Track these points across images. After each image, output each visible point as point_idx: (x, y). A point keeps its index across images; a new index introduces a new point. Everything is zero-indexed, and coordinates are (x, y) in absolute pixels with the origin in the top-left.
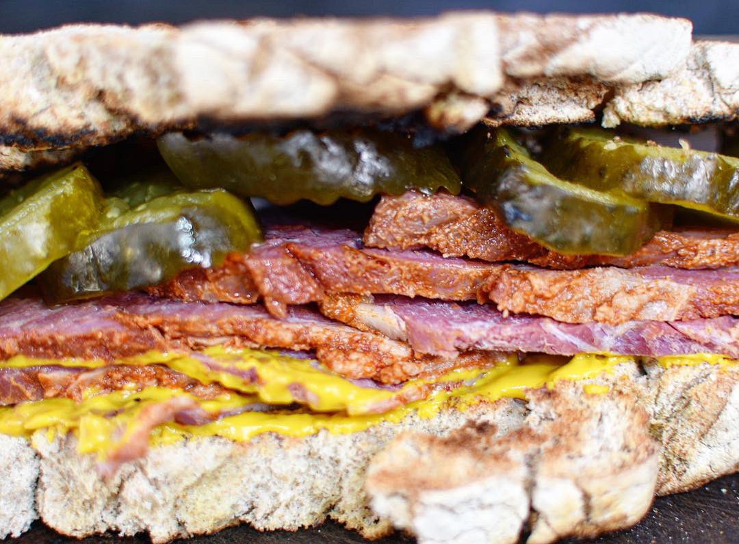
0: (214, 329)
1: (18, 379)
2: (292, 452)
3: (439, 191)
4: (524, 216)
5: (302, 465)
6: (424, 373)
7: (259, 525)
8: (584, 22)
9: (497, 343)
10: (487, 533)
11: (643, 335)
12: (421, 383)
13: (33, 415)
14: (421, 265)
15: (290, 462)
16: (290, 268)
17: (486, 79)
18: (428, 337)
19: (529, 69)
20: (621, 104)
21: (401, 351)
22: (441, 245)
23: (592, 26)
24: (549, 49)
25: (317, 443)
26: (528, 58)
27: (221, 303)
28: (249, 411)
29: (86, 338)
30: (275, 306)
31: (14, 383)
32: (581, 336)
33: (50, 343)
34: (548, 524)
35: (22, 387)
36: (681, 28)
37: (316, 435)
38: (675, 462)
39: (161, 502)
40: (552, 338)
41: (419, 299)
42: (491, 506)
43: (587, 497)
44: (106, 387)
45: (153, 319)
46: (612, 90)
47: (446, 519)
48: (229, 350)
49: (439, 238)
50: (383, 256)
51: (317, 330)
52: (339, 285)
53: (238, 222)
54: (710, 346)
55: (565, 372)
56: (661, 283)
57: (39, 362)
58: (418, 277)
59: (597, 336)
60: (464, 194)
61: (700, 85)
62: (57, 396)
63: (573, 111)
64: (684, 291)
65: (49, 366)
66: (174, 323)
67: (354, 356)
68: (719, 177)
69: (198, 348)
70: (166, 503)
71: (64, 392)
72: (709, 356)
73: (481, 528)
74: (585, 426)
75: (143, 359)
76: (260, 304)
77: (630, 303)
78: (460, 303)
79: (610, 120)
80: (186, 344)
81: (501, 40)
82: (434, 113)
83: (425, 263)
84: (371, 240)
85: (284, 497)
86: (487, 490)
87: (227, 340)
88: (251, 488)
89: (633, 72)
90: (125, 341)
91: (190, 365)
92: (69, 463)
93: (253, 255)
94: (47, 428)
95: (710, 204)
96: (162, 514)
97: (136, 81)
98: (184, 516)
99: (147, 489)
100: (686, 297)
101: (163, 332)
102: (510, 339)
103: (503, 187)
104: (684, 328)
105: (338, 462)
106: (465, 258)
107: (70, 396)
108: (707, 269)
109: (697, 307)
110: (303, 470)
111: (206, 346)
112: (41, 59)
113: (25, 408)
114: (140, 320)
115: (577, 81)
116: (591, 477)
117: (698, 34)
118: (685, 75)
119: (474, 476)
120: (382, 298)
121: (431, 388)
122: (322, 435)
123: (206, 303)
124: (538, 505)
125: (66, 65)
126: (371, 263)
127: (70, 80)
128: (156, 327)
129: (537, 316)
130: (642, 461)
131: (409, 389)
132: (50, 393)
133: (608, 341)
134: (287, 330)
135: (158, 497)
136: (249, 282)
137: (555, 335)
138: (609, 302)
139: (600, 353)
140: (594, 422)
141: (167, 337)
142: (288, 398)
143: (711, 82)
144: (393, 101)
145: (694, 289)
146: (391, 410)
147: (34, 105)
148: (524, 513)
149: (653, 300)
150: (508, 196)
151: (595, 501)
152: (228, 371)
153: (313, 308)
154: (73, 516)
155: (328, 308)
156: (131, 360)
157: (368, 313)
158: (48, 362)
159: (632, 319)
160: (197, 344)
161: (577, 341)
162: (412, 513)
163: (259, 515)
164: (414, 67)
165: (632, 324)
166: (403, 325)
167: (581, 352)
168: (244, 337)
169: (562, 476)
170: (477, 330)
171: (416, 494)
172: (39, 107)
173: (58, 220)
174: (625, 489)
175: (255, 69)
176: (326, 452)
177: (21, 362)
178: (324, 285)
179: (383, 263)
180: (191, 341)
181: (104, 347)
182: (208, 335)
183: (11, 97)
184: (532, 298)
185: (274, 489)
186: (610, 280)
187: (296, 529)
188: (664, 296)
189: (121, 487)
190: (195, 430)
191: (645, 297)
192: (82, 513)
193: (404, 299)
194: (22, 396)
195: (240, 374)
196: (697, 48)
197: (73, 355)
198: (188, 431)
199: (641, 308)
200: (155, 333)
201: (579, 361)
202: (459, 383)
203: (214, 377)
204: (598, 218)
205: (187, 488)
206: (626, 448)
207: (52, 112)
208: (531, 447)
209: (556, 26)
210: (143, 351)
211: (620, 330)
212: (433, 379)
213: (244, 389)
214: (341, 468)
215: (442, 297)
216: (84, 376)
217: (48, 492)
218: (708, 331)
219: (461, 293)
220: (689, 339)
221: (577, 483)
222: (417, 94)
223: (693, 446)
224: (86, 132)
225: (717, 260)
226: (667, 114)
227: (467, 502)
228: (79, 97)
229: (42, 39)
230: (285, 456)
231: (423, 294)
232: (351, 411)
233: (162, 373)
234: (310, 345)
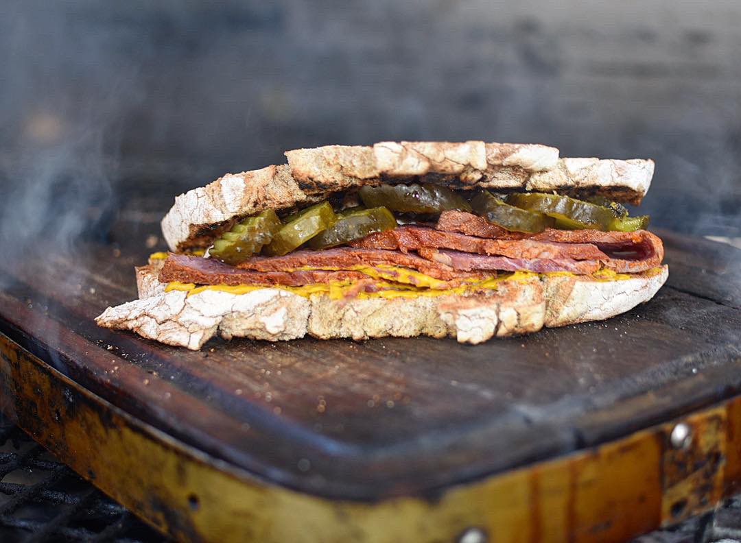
0: (380, 257)
1: (306, 275)
2: (409, 303)
3: (464, 211)
4: (495, 216)
5: (412, 309)
6: (458, 277)
7: (395, 334)
8: (517, 146)
9: (486, 265)
10: (482, 329)
11: (541, 264)
12: (457, 280)
13: (310, 289)
14: (457, 237)
15: (407, 308)
16: (409, 235)
17: (482, 165)
18: (461, 262)
19: (497, 162)
20: (532, 180)
21: (451, 269)
22: (465, 230)
23: (520, 147)
24: (504, 155)
25: (418, 301)
26: (496, 158)
27: (382, 249)
28: (392, 289)
29: (333, 258)
30: (403, 249)
31: (304, 276)
32: (517, 263)
33: (319, 260)
34: (505, 326)
35: (307, 278)
36: (555, 152)
37: (418, 298)
38: (554, 313)
39: (358, 321)
40: (506, 263)
41: (456, 251)
42: (483, 318)
43: (518, 314)
44: (338, 279)
45: (358, 253)
46: (530, 173)
47: (467, 321)
48: (385, 266)
49: (464, 228)
50: (443, 233)
51: (418, 261)
52: (427, 243)
53: (390, 218)
54: (566, 268)
55: (512, 277)
56: (548, 245)
57: (315, 268)
58: (456, 241)
59: (523, 263)
60: (473, 213)
61: (563, 174)
62: (320, 282)
63: (514, 183)
64: (557, 249)
65: (316, 270)
66: (366, 254)
67: (432, 270)
68: (568, 205)
69: (374, 265)
70: (360, 322)
71: (322, 282)
72: (566, 272)
73: (480, 327)
74: (518, 294)
75: (354, 268)
76: (398, 250)
77: (536, 252)
78: (472, 253)
79: (529, 187)
80: (370, 263)
81: (487, 152)
82: (463, 177)
83: (459, 236)
84: (439, 227)
85: (405, 321)
86: (482, 311)
87: (385, 262)
88: (393, 317)
89: (536, 166)
90: (347, 260)
91: (370, 271)
92: (324, 307)
93: (395, 230)
94: (316, 293)
95: (565, 214)
96: (358, 327)
97: (356, 163)
98: (366, 329)
99: (354, 314)
100: (557, 250)
101: (361, 258)
102: (491, 263)
103: (488, 206)
104: (556, 261)
105: (426, 308)
106: (474, 236)
107: (324, 282)
108: (567, 243)
109: (562, 255)
110: (413, 311)
111: (377, 264)
112: (321, 155)
113: (307, 286)
114: (353, 253)
115: (515, 168)
116: (520, 307)
117: (561, 156)
118: (557, 170)
119: (476, 306)
120: (442, 250)
121: (461, 283)
122: (420, 297)
123: (377, 249)
124: (501, 318)
125: (331, 158)
126: (439, 235)
127: (331, 163)
128: (359, 256)
129: (501, 256)
130: (540, 303)
131: (453, 282)
132: (317, 281)
133: (528, 266)
134: (408, 259)
135: (358, 319)
136: (394, 240)
137: (507, 263)
138: (528, 251)
139: (525, 270)
140: (522, 292)
141: (363, 260)
142: (408, 281)
143: (567, 173)
144: (449, 170)
145: (561, 247)
146: (446, 289)
147: (316, 173)
148: (496, 323)
149: (544, 251)
150: (490, 210)
151: (521, 316)
152: (386, 272)
153: (415, 252)
154: (323, 329)
155: (422, 252)
156: (348, 268)
157: (437, 256)
158: (318, 268)
159: (536, 258)
160: (373, 263)
161: (515, 265)
162: (455, 319)
163: (395, 330)
164: (456, 158)
165: (536, 260)
166: (450, 259)
167: (517, 270)
168: (391, 261)
169: (509, 307)
170: (479, 261)
171: (456, 311)
172: (318, 174)
173: (323, 216)
174: (533, 313)
175: (401, 158)
176: (422, 304)
177: (307, 268)
178: (421, 243)
179: (443, 235)
180: (371, 262)
181: (339, 263)
182: (378, 259)
183: (308, 170)
184: (499, 249)
185: (401, 319)
186: (528, 243)
187: (408, 336)
188: (548, 249)
189: (344, 315)
190: (372, 294)
191: (541, 250)
192: (327, 328)
193: (451, 250)
194: (306, 282)
195: (390, 273)
196: (561, 160)
197: (327, 265)
198: (370, 295)
199: (539, 254)
200: (358, 258)
201: (517, 273)
202: (472, 283)
203: (380, 275)
204: (522, 217)
205: (369, 316)
206: (534, 299)
207: (323, 176)
208: (499, 300)
209: (507, 147)
210: (354, 264)
211: (532, 261)
212: (461, 280)
213: (391, 279)
214: (427, 310)
215: (465, 250)
216: (330, 274)
217: (314, 319)
218: (566, 262)
219: (472, 249)
220: (558, 265)
221: (515, 309)
222: (457, 168)
223: (561, 306)
224: (335, 184)
225: (570, 240)
226: (550, 185)
227: (475, 315)
228: (333, 170)
229: (319, 149)
230: (406, 305)
231: (458, 248)
232: (432, 287)
233: (360, 275)
234: (416, 266)
